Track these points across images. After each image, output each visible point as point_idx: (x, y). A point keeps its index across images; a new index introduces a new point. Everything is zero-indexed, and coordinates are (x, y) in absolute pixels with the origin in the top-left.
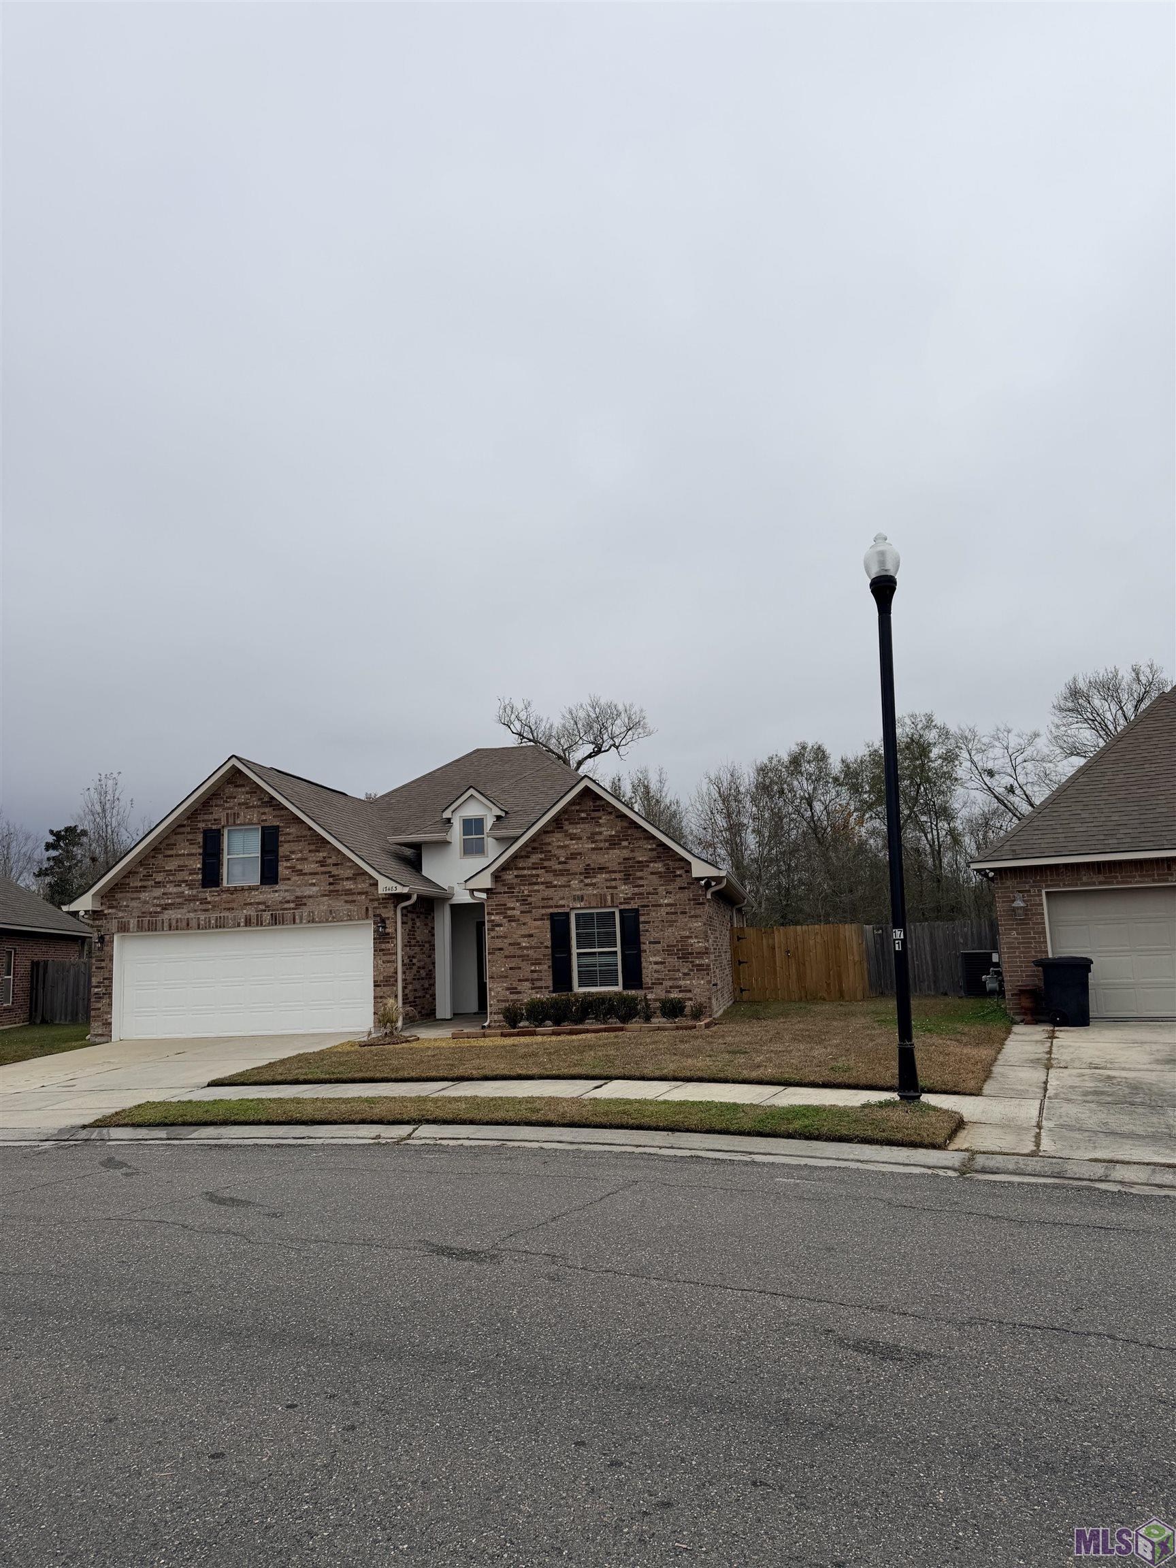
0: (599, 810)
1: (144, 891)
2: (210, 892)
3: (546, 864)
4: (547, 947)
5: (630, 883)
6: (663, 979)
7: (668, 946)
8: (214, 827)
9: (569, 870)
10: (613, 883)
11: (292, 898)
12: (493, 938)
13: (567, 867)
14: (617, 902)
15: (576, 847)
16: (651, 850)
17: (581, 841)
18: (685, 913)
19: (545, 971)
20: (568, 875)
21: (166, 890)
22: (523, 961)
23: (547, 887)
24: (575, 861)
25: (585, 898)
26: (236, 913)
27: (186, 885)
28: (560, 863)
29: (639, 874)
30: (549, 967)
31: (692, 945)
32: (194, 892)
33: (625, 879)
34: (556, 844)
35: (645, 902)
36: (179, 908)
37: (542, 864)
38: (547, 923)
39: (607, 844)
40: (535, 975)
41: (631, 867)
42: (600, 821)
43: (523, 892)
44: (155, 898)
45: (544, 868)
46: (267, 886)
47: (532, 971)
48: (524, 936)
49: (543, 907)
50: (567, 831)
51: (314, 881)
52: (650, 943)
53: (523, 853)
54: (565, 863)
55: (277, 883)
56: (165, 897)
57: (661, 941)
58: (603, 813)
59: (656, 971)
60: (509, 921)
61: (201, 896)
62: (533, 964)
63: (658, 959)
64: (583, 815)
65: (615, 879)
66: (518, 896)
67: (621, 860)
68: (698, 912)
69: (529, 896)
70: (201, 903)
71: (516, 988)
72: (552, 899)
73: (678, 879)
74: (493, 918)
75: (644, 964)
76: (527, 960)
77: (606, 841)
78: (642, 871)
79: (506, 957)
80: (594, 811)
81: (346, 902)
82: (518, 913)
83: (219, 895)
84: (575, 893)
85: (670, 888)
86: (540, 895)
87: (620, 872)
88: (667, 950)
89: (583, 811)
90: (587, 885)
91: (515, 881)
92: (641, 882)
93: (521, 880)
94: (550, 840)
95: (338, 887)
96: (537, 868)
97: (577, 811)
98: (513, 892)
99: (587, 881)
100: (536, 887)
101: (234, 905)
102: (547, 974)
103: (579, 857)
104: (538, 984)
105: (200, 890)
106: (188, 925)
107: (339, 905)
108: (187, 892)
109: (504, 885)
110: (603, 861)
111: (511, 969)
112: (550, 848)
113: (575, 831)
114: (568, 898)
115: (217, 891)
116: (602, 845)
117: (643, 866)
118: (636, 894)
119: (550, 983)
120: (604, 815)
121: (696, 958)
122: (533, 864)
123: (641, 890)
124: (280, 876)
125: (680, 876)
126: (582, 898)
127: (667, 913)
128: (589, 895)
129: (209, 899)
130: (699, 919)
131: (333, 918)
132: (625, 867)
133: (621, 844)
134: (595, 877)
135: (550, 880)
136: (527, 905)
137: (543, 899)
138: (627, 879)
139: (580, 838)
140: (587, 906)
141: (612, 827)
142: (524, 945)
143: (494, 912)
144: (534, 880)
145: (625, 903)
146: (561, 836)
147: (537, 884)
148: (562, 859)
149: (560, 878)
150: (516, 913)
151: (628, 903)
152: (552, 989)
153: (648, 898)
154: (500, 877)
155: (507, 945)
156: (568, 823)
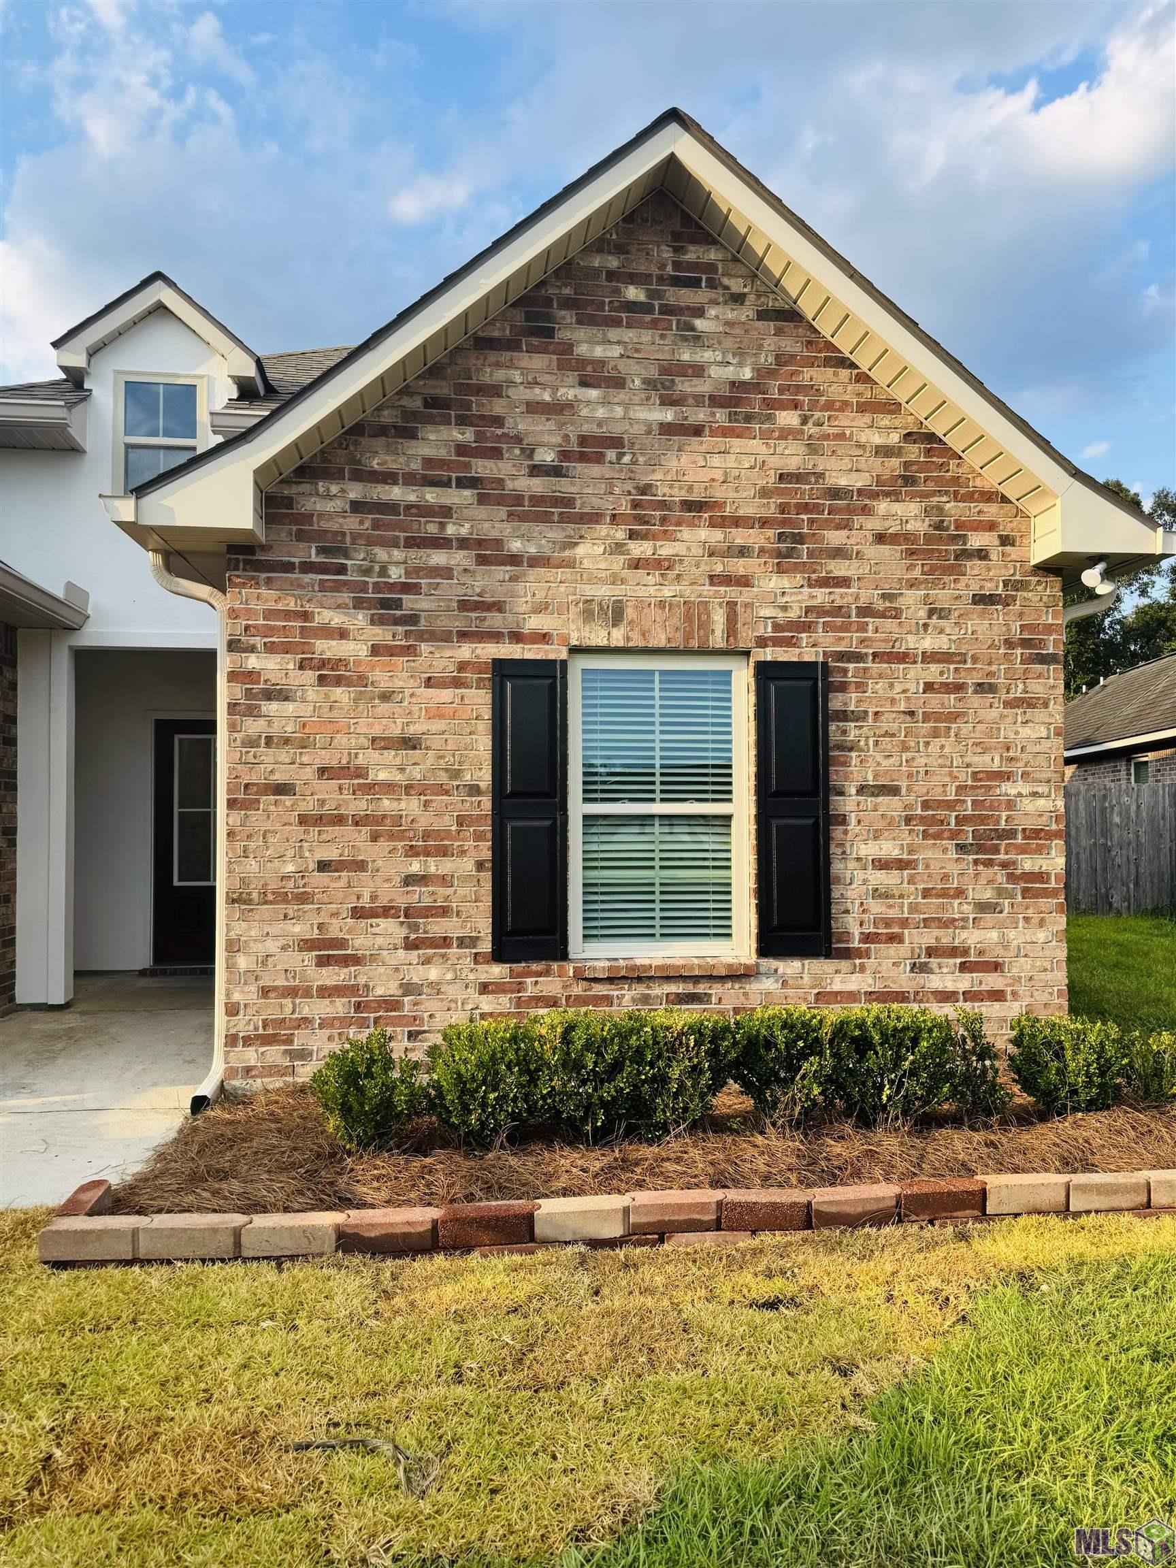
0: (694, 283)
3: (482, 467)
4: (474, 790)
5: (796, 568)
6: (904, 923)
7: (926, 805)
9: (568, 502)
10: (739, 566)
12: (251, 743)
13: (564, 486)
14: (746, 638)
15: (601, 413)
16: (884, 451)
17: (622, 395)
18: (992, 688)
19: (466, 879)
20: (564, 518)
22: (375, 838)
23: (482, 560)
24: (595, 470)
25: (630, 613)
28: (536, 470)
29: (835, 538)
30: (480, 865)
31: (1010, 805)
33: (779, 554)
34: (522, 394)
35: (849, 642)
37: (467, 466)
38: (480, 700)
39: (721, 415)
40: (420, 896)
41: (805, 508)
42: (699, 323)
43: (383, 571)
45: (473, 483)
47: (409, 880)
48: (380, 743)
49: (464, 636)
50: (568, 348)
52: (861, 790)
53: (387, 417)
54: (555, 471)
57: (904, 784)
58: (711, 294)
59: (877, 894)
60: (322, 680)
62: (412, 852)
63: (889, 849)
64: (634, 293)
65: (743, 552)
66: (363, 587)
67: (771, 480)
68: (1037, 688)
69: (407, 588)
71: (341, 943)
72: (498, 607)
73: (974, 567)
74: (253, 662)
75: (837, 867)
76: (392, 837)
77: (716, 401)
78: (846, 526)
79: (303, 820)
80: (677, 282)
82: (363, 651)
84: (590, 591)
85: (942, 597)
86: (452, 590)
87: (764, 523)
88: (922, 819)
89: (633, 279)
90: (636, 564)
91: (351, 523)
92: (839, 568)
93: (376, 525)
94: (500, 375)
96: (444, 483)
97: (612, 275)
98: (342, 570)
99: (640, 549)
100: (438, 558)
102: (466, 890)
103: (611, 454)
104: (437, 927)
109: (301, 536)
110: (705, 475)
111: (323, 866)
112: (498, 407)
113: (599, 352)
114: (562, 608)
116: (700, 415)
117: (850, 510)
118: (820, 611)
119: (483, 925)
120: (714, 302)
121: (1023, 850)
122: (428, 462)
123: (839, 596)
125: (982, 554)
126: (616, 614)
127: (929, 687)
128: (641, 605)
130: (1039, 714)
132: (783, 508)
133: (770, 418)
134: (668, 536)
135: (494, 534)
136: (397, 621)
137: (464, 605)
138: (790, 553)
139: (618, 383)
140: (637, 641)
141: (740, 353)
142: (382, 776)
143: (258, 641)
144: (432, 529)
145: (777, 642)
146: (538, 362)
147: (440, 543)
148: (547, 456)
149: (537, 528)
150: (354, 650)
151: (790, 643)
152: (486, 946)
153: (863, 628)
154: (289, 502)
155: (309, 773)
156: (568, 316)
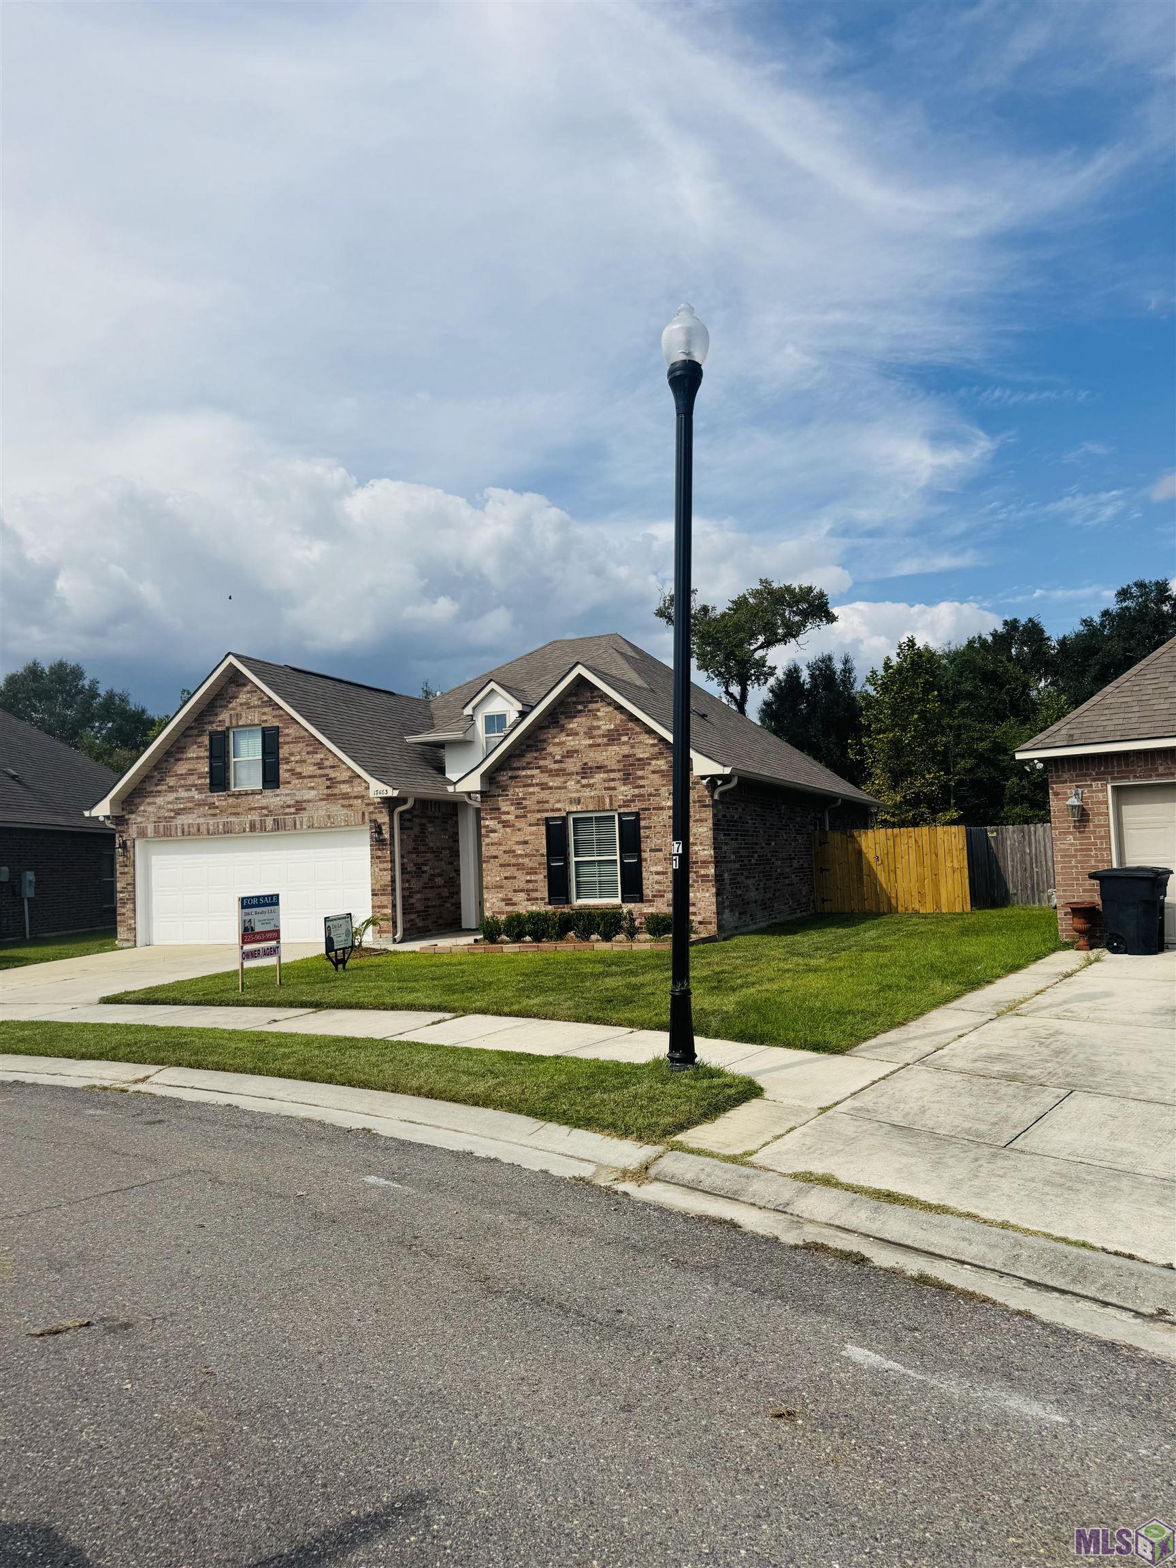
1: (159, 796)
2: (218, 796)
3: (542, 763)
4: (542, 855)
5: (629, 783)
6: (665, 891)
7: (670, 854)
8: (219, 729)
9: (564, 770)
10: (612, 784)
11: (292, 802)
12: (491, 844)
13: (563, 765)
14: (616, 805)
15: (572, 743)
16: (653, 745)
17: (578, 738)
19: (541, 881)
20: (564, 775)
21: (179, 795)
22: (518, 870)
23: (542, 789)
24: (571, 760)
25: (582, 801)
26: (242, 818)
27: (196, 790)
28: (556, 762)
29: (640, 773)
30: (545, 877)
31: (696, 853)
32: (203, 796)
33: (624, 779)
34: (552, 741)
35: (646, 805)
36: (190, 813)
37: (538, 763)
38: (543, 829)
39: (605, 740)
40: (530, 886)
41: (631, 765)
42: (598, 713)
43: (518, 795)
44: (169, 803)
46: (270, 790)
47: (528, 881)
48: (519, 843)
49: (539, 811)
50: (563, 726)
51: (313, 784)
52: (650, 851)
53: (517, 752)
54: (561, 762)
55: (278, 787)
56: (178, 802)
57: (663, 848)
58: (602, 704)
59: (656, 882)
60: (504, 826)
61: (211, 800)
62: (528, 874)
63: (660, 869)
64: (579, 708)
65: (613, 780)
66: (512, 800)
67: (620, 758)
68: (704, 815)
69: (524, 799)
70: (210, 808)
71: (511, 900)
72: (547, 802)
74: (487, 823)
75: (644, 875)
76: (522, 869)
77: (604, 736)
78: (643, 769)
79: (501, 865)
80: (588, 702)
81: (343, 806)
82: (513, 817)
83: (226, 800)
84: (571, 795)
86: (535, 798)
87: (619, 771)
88: (669, 859)
89: (580, 703)
90: (583, 786)
91: (509, 782)
92: (641, 782)
93: (515, 782)
94: (545, 736)
95: (336, 791)
96: (532, 768)
97: (574, 703)
98: (507, 795)
99: (584, 782)
100: (531, 789)
101: (239, 810)
102: (542, 884)
103: (575, 755)
104: (535, 895)
105: (210, 794)
106: (199, 830)
107: (337, 809)
108: (196, 797)
109: (498, 787)
110: (601, 758)
111: (506, 878)
112: (545, 745)
113: (571, 726)
114: (564, 801)
115: (223, 796)
116: (600, 741)
117: (645, 764)
118: (636, 796)
119: (546, 895)
120: (602, 706)
121: (701, 867)
122: (528, 763)
123: (642, 791)
124: (281, 779)
126: (578, 801)
128: (585, 798)
129: (217, 804)
130: (705, 824)
131: (332, 823)
132: (624, 766)
133: (620, 739)
134: (592, 777)
135: (545, 781)
136: (521, 808)
137: (538, 802)
138: (627, 779)
139: (577, 734)
140: (585, 809)
141: (610, 721)
142: (519, 852)
143: (488, 817)
144: (530, 781)
145: (625, 806)
146: (554, 731)
147: (531, 785)
148: (558, 758)
149: (556, 778)
150: (511, 817)
151: (627, 806)
152: (547, 900)
153: (649, 800)
154: (494, 778)
155: (501, 852)
156: (563, 717)
